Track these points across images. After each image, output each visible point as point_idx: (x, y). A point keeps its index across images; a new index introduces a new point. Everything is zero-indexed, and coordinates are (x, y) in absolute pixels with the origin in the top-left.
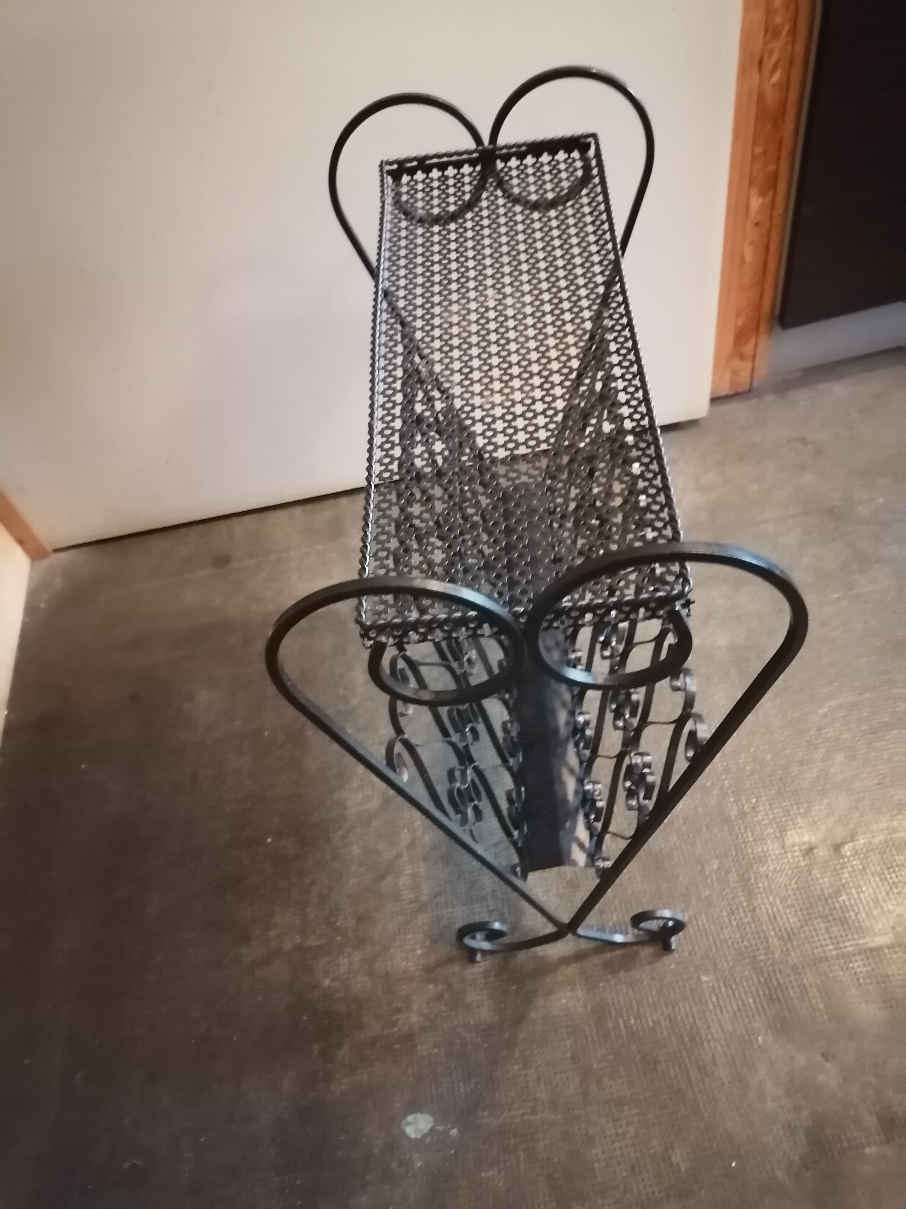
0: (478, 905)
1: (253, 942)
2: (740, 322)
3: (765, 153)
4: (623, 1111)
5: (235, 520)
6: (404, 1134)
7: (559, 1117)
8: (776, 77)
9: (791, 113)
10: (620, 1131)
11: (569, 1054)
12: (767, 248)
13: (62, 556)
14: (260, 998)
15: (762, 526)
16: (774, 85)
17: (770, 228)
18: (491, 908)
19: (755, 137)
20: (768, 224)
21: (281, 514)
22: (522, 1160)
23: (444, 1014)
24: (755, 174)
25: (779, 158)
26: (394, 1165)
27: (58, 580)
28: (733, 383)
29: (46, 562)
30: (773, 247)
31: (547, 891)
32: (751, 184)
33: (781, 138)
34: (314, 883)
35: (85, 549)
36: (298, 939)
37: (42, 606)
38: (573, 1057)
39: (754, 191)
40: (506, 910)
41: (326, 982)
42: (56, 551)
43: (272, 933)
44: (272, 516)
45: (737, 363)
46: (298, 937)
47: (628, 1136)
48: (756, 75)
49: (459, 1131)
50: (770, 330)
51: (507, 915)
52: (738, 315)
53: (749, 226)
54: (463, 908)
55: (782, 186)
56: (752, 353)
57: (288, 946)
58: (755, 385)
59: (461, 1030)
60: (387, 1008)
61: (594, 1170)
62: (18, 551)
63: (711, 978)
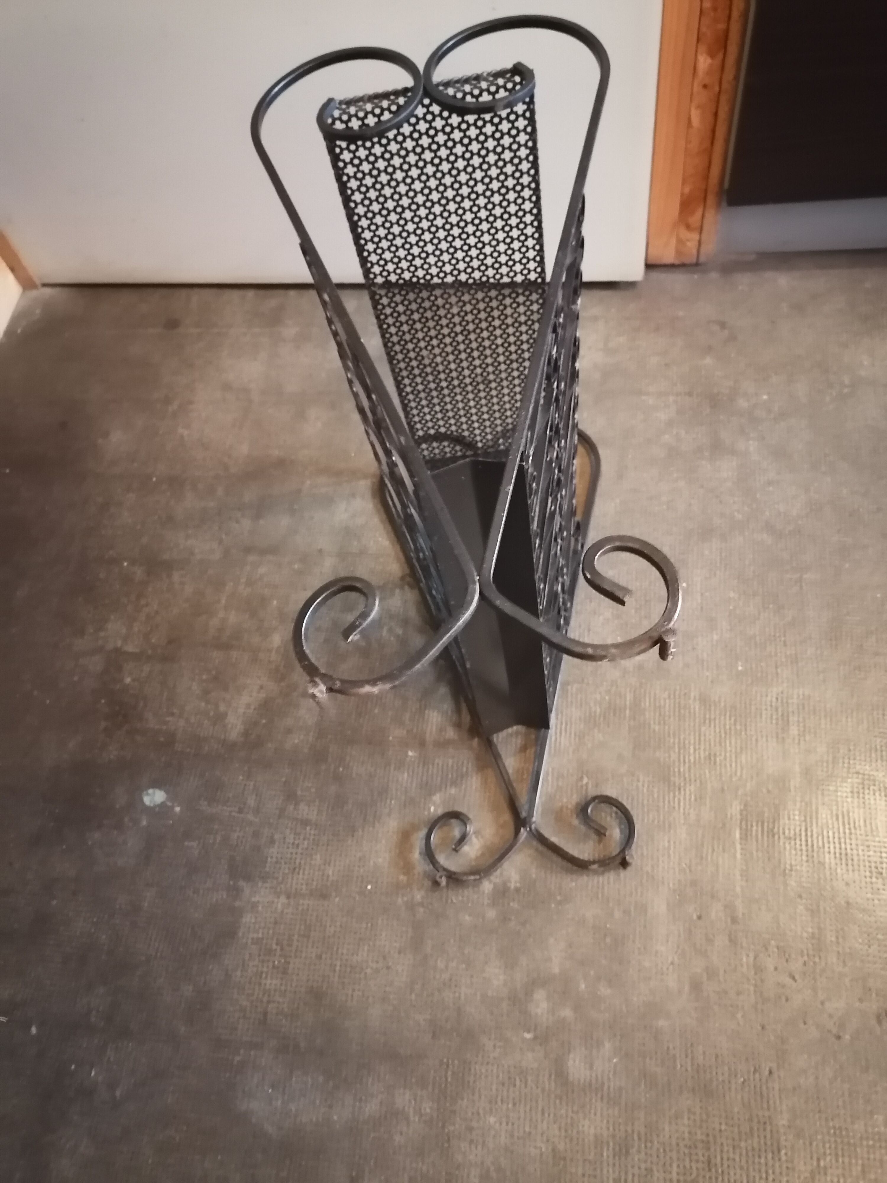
1: (85, 637)
2: (687, 190)
3: (714, 9)
4: (305, 829)
5: (196, 290)
6: (142, 800)
7: (257, 820)
10: (296, 842)
11: (283, 779)
12: (716, 114)
13: (48, 291)
14: (76, 678)
15: (644, 398)
17: (719, 93)
20: (717, 89)
21: (236, 294)
22: (218, 841)
23: (204, 726)
24: (704, 29)
25: (729, 17)
26: (126, 819)
27: (38, 311)
28: (679, 252)
29: (34, 293)
30: (723, 114)
32: (699, 40)
34: (147, 605)
35: (66, 290)
36: (119, 643)
37: (19, 331)
38: (285, 782)
39: (702, 48)
41: (128, 680)
42: (45, 285)
43: (102, 634)
44: (228, 292)
45: (684, 234)
46: (120, 641)
47: (300, 846)
49: (181, 810)
50: (719, 205)
52: (684, 182)
53: (697, 88)
55: (733, 49)
56: (698, 224)
57: (110, 646)
58: (702, 259)
59: (212, 741)
60: (165, 710)
61: (266, 862)
62: (10, 278)
63: (415, 754)
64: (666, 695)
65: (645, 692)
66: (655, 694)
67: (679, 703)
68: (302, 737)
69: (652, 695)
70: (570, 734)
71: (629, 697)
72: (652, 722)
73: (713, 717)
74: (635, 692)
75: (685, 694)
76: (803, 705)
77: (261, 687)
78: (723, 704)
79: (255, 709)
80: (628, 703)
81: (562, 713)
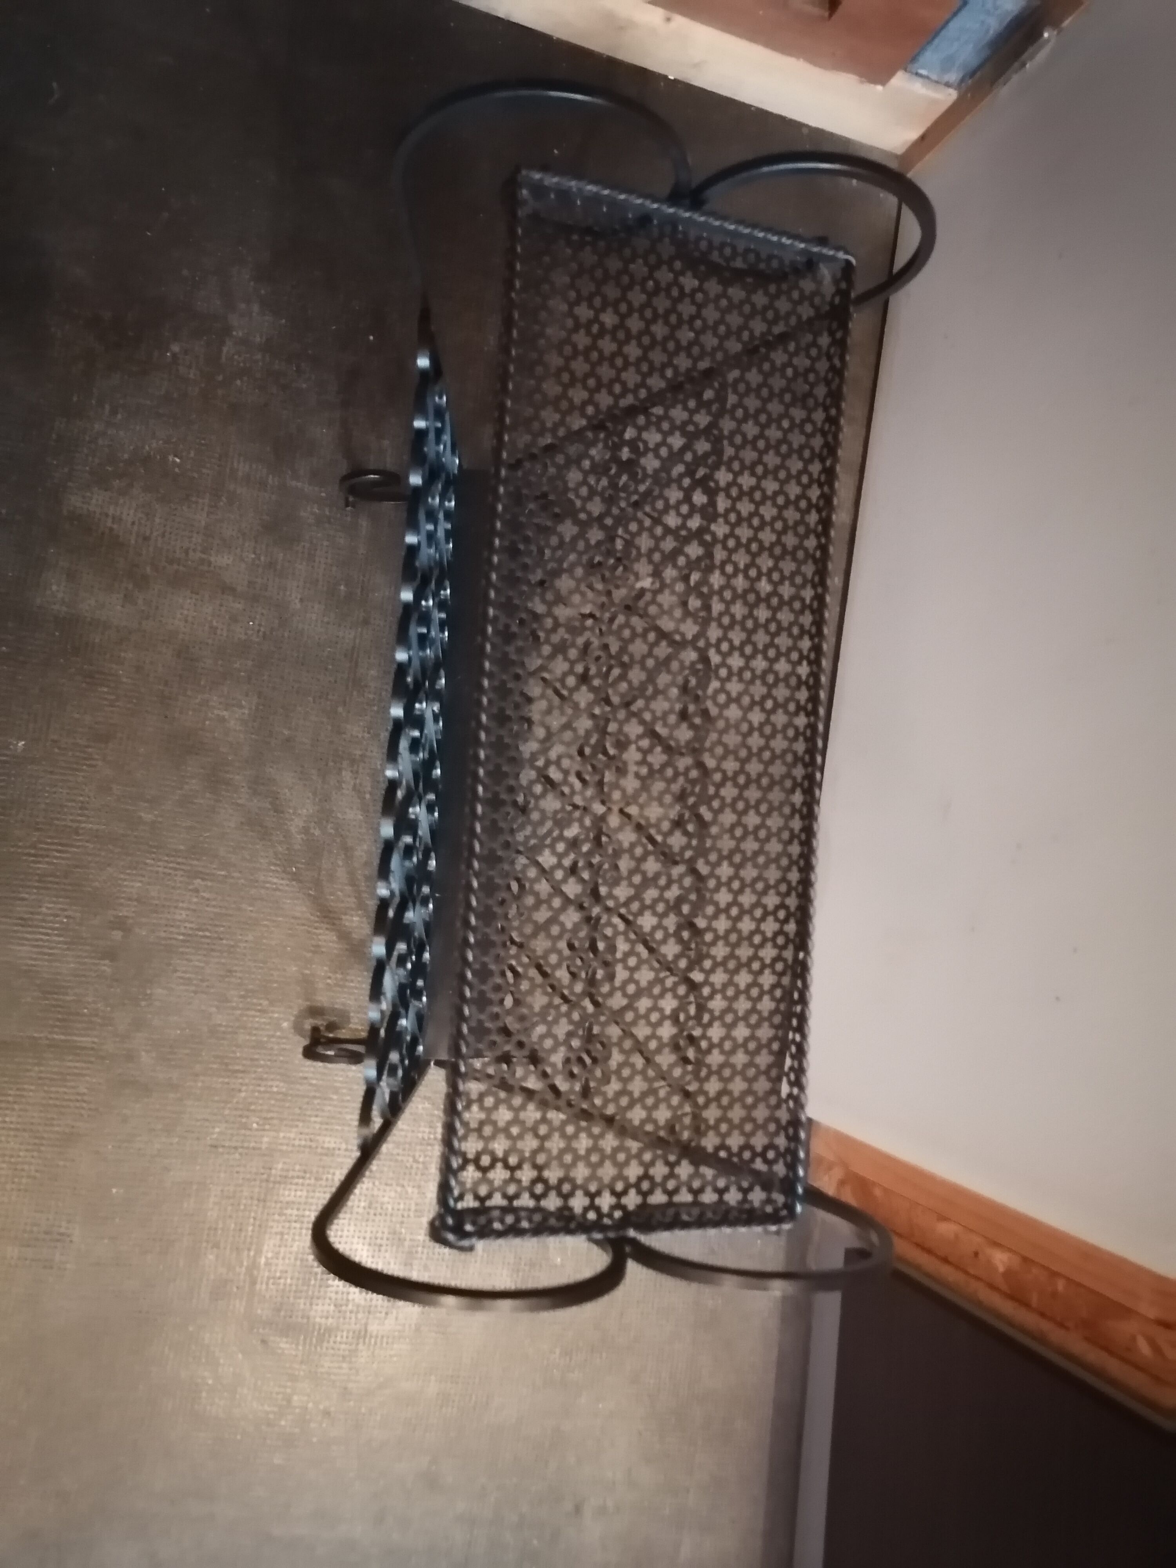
0: (200, 541)
1: (252, 283)
2: (878, 1192)
3: (1054, 1294)
8: (1144, 1348)
9: (1093, 1356)
14: (185, 273)
16: (1134, 1339)
17: (967, 1273)
18: (191, 553)
19: (1079, 1285)
20: (972, 1271)
23: (90, 459)
24: (1034, 1271)
25: (1042, 1315)
31: (186, 621)
32: (1025, 1260)
33: (1067, 1329)
34: (299, 372)
36: (238, 333)
39: (1015, 1263)
40: (181, 568)
41: (176, 348)
43: (256, 308)
45: (838, 1173)
46: (240, 334)
48: (1152, 1313)
51: (175, 567)
52: (885, 1190)
53: (977, 1241)
54: (203, 523)
57: (234, 320)
59: (66, 470)
60: (121, 402)
62: (913, 135)
63: (19, 751)
64: (83, 1090)
65: (91, 1062)
66: (85, 1075)
67: (69, 1107)
68: (60, 595)
69: (84, 1072)
70: (35, 959)
71: (85, 1040)
72: (42, 1068)
73: (43, 1148)
74: (92, 1049)
75: (82, 1115)
76: (51, 1268)
77: (146, 539)
78: (61, 1163)
79: (111, 529)
80: (75, 1038)
81: (68, 949)
